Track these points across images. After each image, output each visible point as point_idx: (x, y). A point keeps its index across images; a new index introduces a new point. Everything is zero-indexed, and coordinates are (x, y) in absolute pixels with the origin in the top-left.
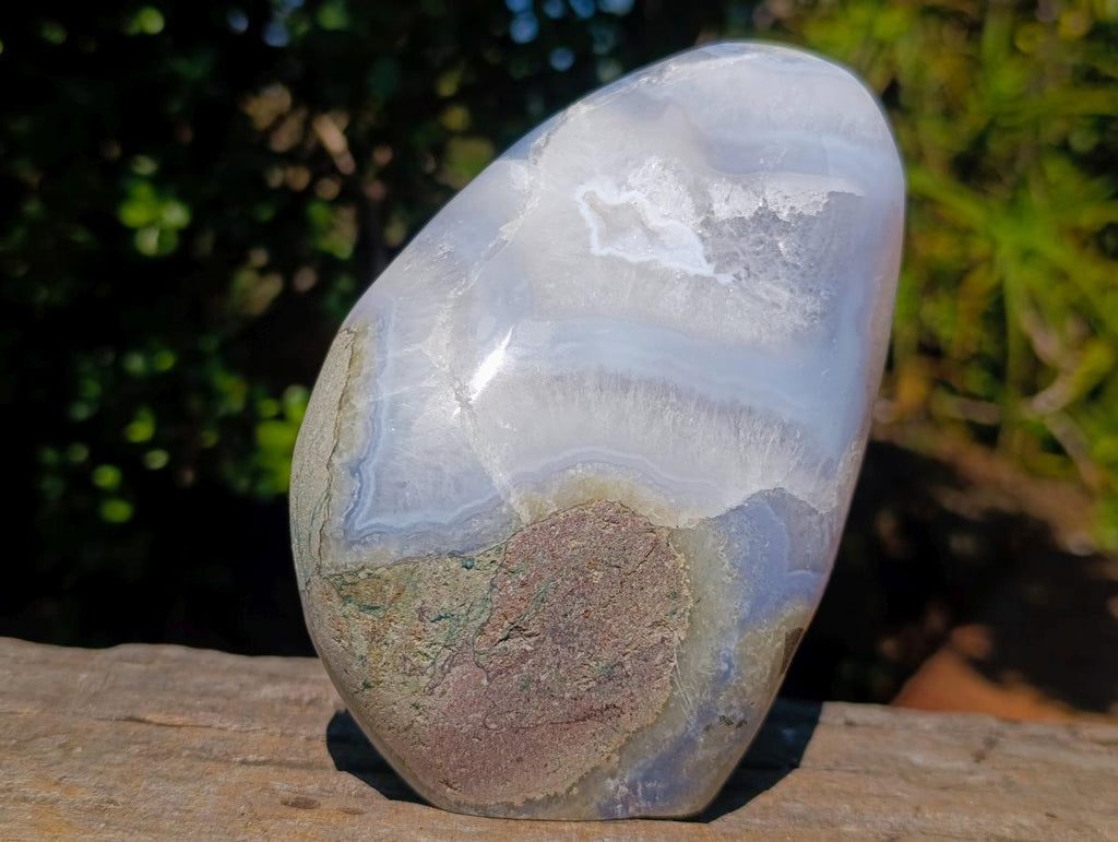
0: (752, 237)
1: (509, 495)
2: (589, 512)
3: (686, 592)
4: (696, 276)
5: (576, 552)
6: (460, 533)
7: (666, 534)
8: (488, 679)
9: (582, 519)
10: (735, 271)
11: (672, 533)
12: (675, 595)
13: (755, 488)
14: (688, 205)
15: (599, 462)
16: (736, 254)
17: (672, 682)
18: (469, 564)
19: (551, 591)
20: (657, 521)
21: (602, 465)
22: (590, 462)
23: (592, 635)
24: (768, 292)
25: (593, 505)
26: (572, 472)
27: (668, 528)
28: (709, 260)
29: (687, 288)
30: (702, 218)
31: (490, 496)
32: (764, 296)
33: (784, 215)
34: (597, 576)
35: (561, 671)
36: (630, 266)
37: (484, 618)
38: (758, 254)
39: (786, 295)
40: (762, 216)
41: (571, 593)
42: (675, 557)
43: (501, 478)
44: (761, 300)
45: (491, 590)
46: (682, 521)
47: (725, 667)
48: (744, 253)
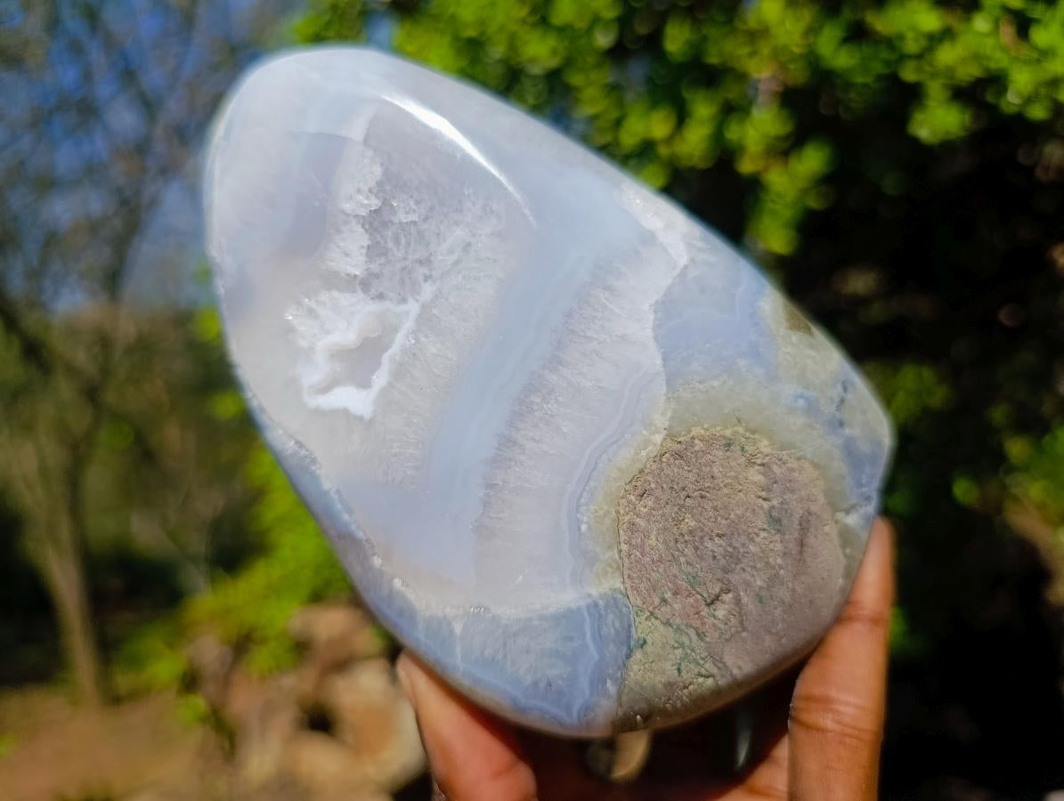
0: (390, 245)
1: (590, 596)
2: (627, 518)
3: (728, 433)
4: (417, 321)
5: (661, 539)
6: (612, 647)
7: (669, 444)
8: (744, 631)
9: (632, 527)
10: (421, 278)
11: (671, 435)
12: (729, 444)
13: (649, 333)
14: (344, 299)
15: (581, 496)
16: (403, 269)
17: (799, 459)
18: (642, 642)
19: (690, 569)
20: (652, 450)
21: (585, 494)
22: (578, 506)
23: (739, 534)
24: (451, 251)
25: (622, 512)
26: (584, 527)
27: (665, 439)
28: (404, 300)
29: (426, 336)
30: (358, 288)
31: (586, 614)
32: (454, 257)
33: (375, 203)
34: (690, 522)
35: (759, 566)
36: (390, 385)
37: (692, 633)
38: (408, 244)
39: (459, 233)
40: (371, 224)
41: (696, 548)
42: (693, 438)
43: (569, 598)
44: (457, 262)
45: (670, 625)
46: (661, 421)
47: (801, 402)
48: (405, 259)
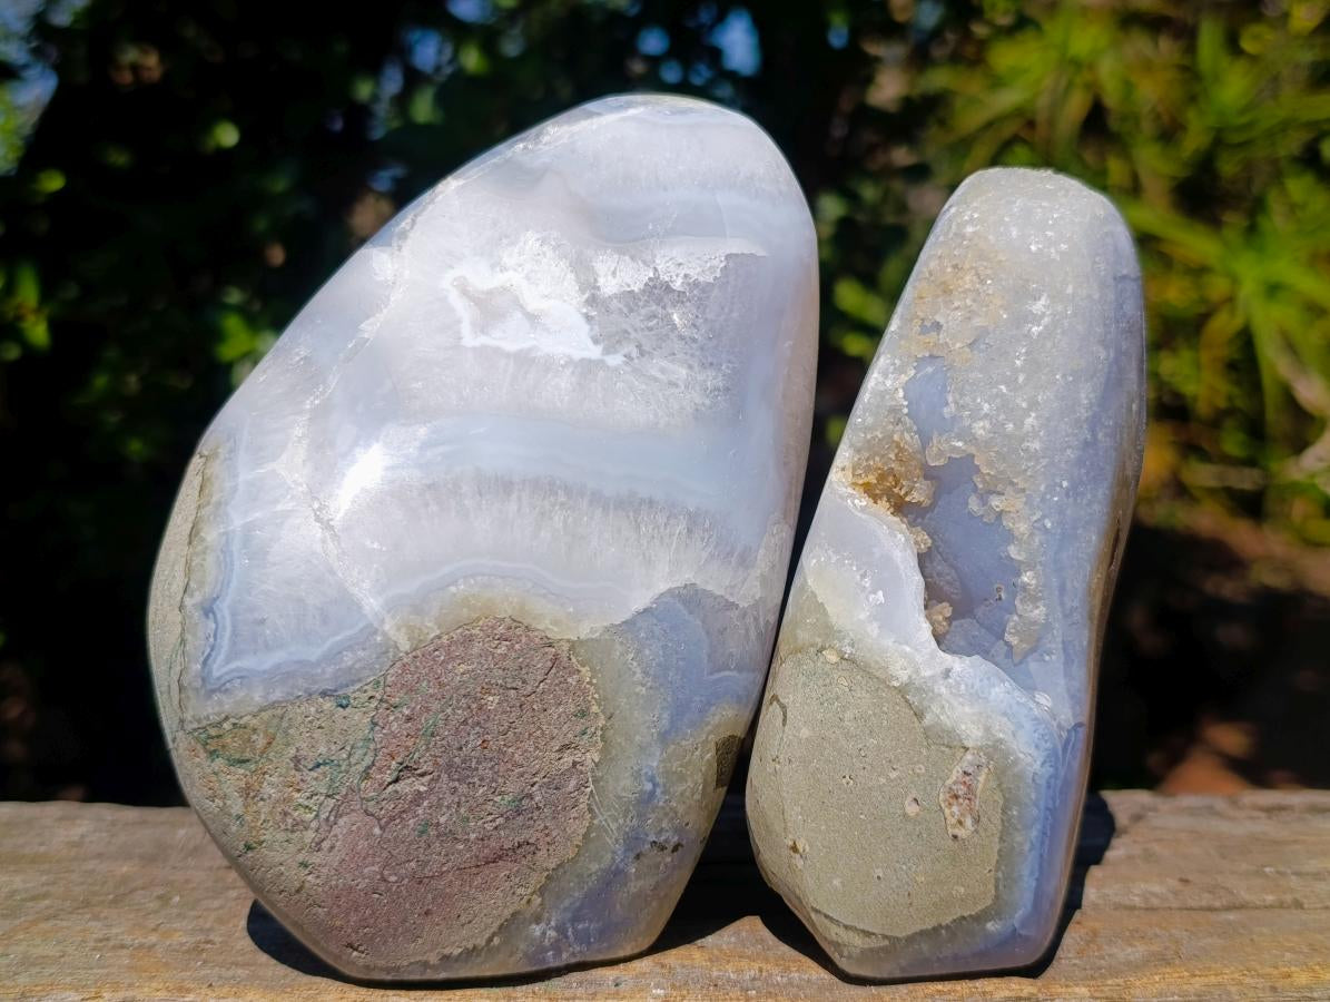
0: (643, 311)
1: (383, 621)
2: (476, 631)
3: (595, 709)
4: (583, 360)
5: (465, 677)
6: (330, 670)
7: (566, 647)
8: (381, 828)
9: (469, 640)
10: (626, 351)
11: (573, 646)
12: (583, 714)
13: (663, 587)
14: (570, 283)
15: (483, 575)
16: (626, 332)
17: (590, 810)
18: (344, 702)
19: (441, 724)
20: (555, 633)
21: (486, 578)
22: (473, 576)
23: (493, 767)
24: (663, 371)
25: (481, 623)
26: (453, 589)
27: (568, 641)
28: (596, 341)
29: (573, 373)
30: (587, 295)
31: (361, 625)
32: (659, 375)
33: (678, 285)
34: (492, 701)
35: (462, 810)
36: (508, 355)
37: (368, 760)
38: (650, 329)
39: (683, 372)
40: (655, 287)
41: (465, 722)
42: (579, 671)
43: (372, 604)
44: (656, 380)
45: (372, 729)
46: (584, 631)
47: (648, 787)
48: (636, 330)
